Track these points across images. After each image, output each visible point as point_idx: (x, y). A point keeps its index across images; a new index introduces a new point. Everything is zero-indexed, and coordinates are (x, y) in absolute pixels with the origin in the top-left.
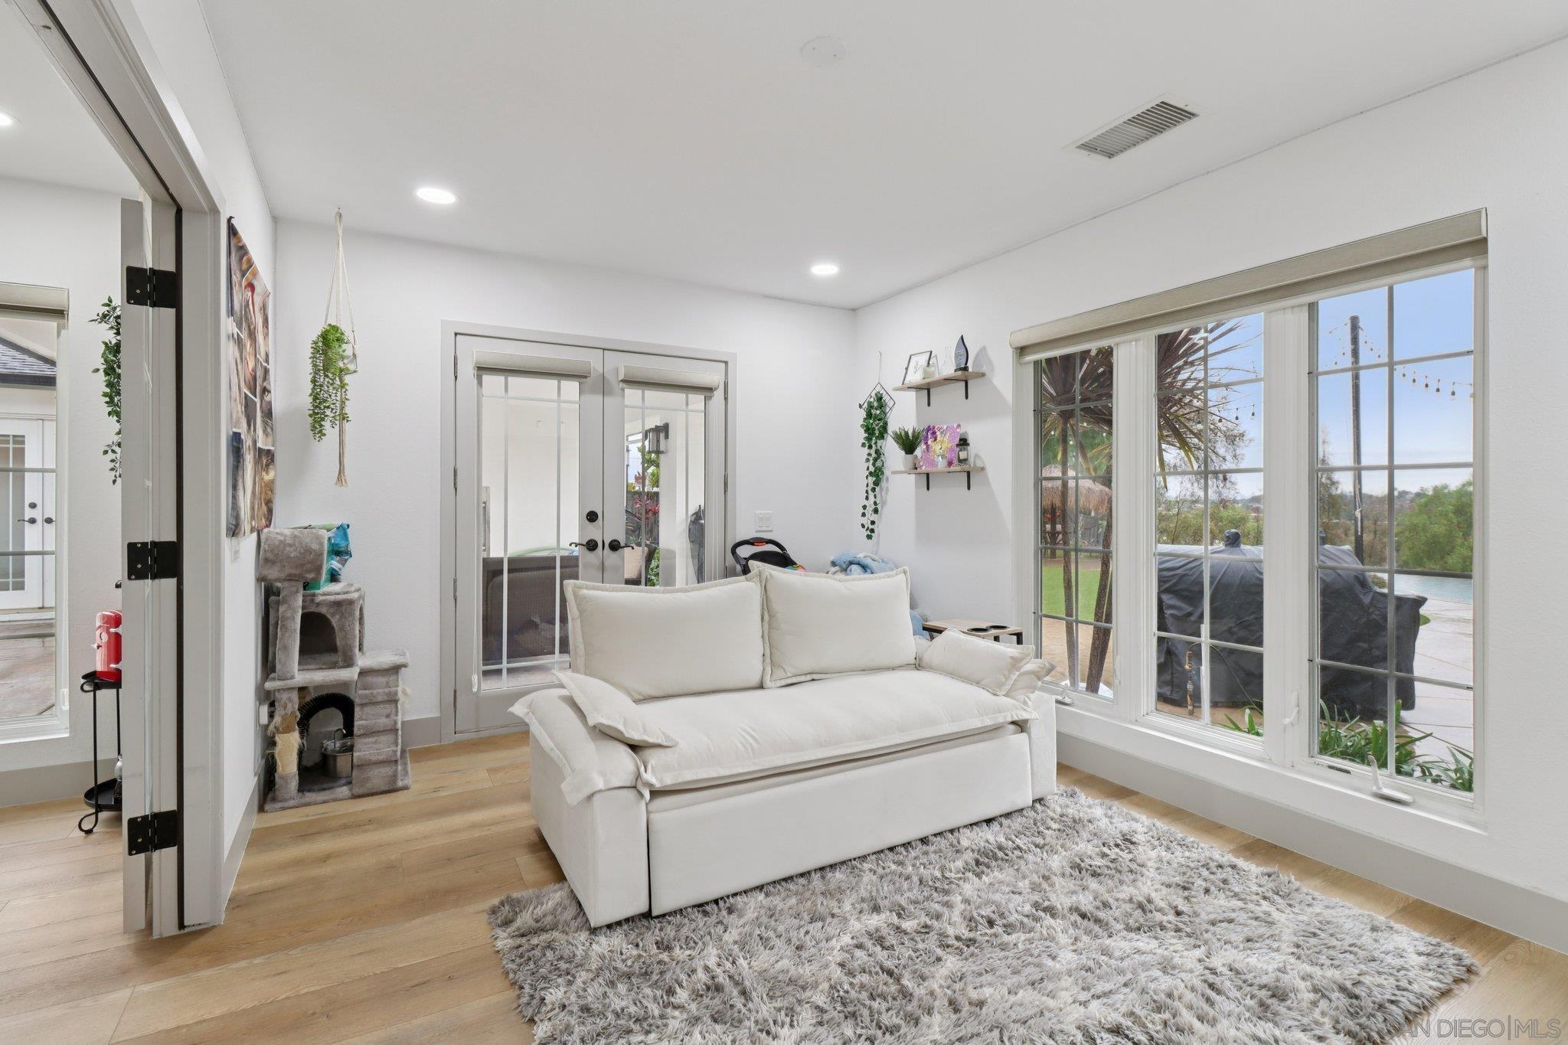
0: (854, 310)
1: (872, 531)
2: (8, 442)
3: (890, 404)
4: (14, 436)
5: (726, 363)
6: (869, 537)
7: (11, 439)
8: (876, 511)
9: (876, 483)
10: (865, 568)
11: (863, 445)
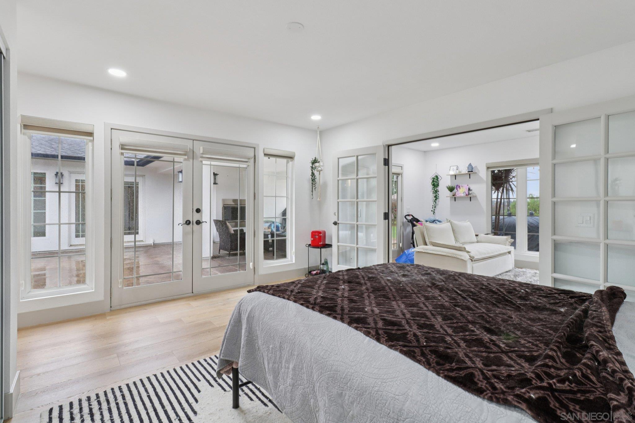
0: (425, 152)
1: (434, 212)
2: (79, 182)
3: (440, 178)
4: (81, 180)
5: (402, 167)
6: (434, 214)
7: (80, 181)
8: (435, 207)
9: (436, 200)
10: (440, 221)
11: (432, 189)
